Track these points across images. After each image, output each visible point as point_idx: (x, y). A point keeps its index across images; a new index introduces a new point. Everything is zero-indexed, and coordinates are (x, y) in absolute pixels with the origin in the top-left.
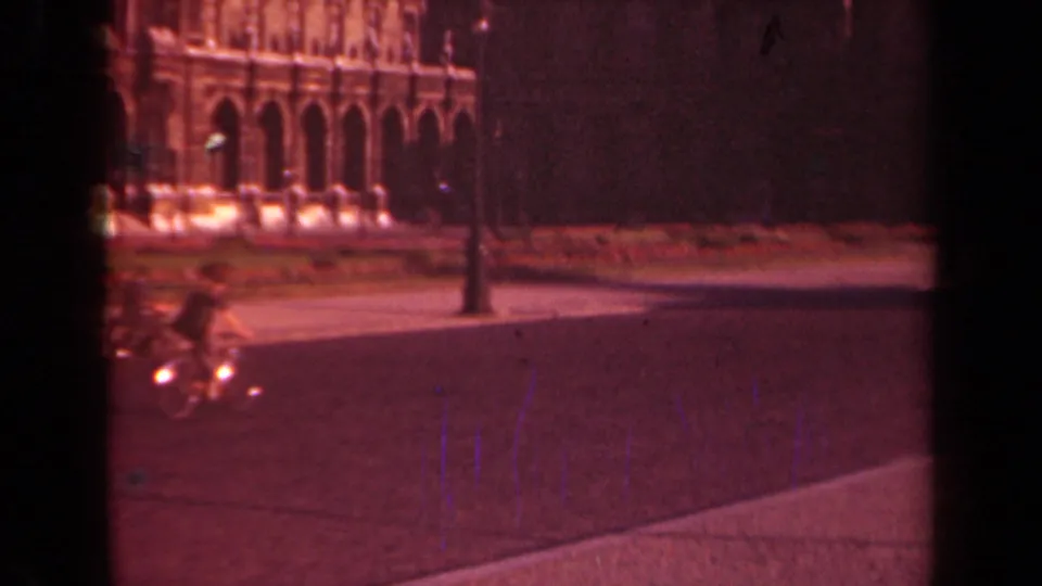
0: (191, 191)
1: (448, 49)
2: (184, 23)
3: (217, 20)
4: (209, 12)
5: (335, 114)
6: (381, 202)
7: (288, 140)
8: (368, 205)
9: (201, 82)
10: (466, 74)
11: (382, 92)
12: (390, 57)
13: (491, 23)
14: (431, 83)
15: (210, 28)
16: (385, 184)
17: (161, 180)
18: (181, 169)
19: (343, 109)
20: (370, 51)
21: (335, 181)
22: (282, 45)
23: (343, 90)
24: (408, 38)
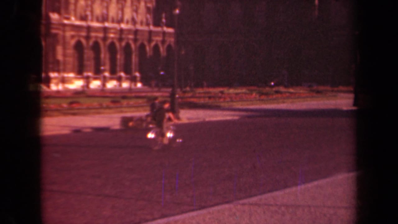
0: (66, 75)
1: (164, 20)
2: (63, 11)
3: (75, 10)
4: (72, 7)
5: (120, 45)
6: (138, 79)
7: (102, 56)
8: (133, 80)
9: (69, 34)
10: (171, 30)
11: (138, 37)
12: (142, 23)
13: (180, 10)
14: (157, 34)
15: (72, 13)
16: (140, 72)
17: (54, 71)
18: (61, 67)
19: (123, 44)
20: (134, 21)
21: (120, 71)
22: (100, 19)
23: (124, 36)
24: (148, 16)
